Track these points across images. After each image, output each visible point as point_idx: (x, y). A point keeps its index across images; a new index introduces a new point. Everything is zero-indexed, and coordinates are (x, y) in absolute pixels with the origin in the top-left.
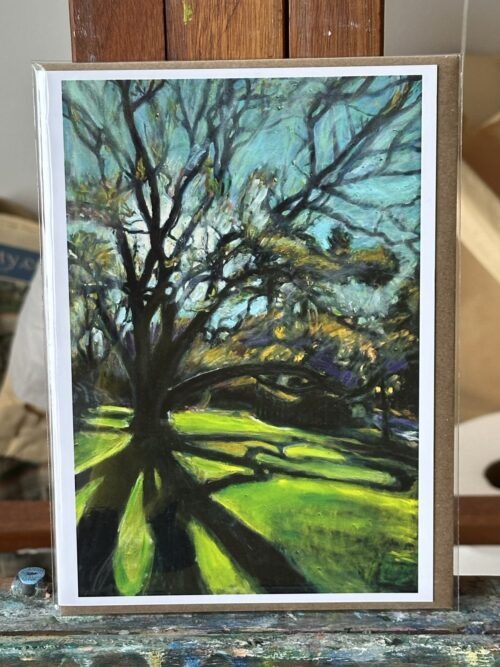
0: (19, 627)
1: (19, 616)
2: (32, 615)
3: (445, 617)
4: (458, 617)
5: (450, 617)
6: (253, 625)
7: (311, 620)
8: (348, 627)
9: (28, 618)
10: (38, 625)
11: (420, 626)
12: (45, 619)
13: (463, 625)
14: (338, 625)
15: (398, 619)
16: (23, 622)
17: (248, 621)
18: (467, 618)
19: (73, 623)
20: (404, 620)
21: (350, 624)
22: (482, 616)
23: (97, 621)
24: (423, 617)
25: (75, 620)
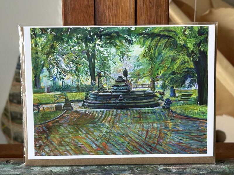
0: (39, 173)
1: (39, 170)
2: (43, 170)
3: (190, 171)
4: (195, 171)
5: (192, 171)
6: (122, 173)
7: (143, 172)
8: (156, 174)
9: (42, 171)
10: (45, 173)
11: (182, 174)
12: (48, 171)
13: (197, 173)
14: (152, 173)
15: (174, 172)
16: (40, 172)
17: (120, 172)
18: (198, 171)
19: (58, 172)
20: (176, 172)
21: (157, 173)
22: (203, 171)
23: (67, 172)
24: (183, 171)
25: (59, 171)
